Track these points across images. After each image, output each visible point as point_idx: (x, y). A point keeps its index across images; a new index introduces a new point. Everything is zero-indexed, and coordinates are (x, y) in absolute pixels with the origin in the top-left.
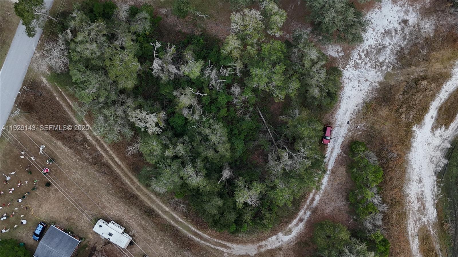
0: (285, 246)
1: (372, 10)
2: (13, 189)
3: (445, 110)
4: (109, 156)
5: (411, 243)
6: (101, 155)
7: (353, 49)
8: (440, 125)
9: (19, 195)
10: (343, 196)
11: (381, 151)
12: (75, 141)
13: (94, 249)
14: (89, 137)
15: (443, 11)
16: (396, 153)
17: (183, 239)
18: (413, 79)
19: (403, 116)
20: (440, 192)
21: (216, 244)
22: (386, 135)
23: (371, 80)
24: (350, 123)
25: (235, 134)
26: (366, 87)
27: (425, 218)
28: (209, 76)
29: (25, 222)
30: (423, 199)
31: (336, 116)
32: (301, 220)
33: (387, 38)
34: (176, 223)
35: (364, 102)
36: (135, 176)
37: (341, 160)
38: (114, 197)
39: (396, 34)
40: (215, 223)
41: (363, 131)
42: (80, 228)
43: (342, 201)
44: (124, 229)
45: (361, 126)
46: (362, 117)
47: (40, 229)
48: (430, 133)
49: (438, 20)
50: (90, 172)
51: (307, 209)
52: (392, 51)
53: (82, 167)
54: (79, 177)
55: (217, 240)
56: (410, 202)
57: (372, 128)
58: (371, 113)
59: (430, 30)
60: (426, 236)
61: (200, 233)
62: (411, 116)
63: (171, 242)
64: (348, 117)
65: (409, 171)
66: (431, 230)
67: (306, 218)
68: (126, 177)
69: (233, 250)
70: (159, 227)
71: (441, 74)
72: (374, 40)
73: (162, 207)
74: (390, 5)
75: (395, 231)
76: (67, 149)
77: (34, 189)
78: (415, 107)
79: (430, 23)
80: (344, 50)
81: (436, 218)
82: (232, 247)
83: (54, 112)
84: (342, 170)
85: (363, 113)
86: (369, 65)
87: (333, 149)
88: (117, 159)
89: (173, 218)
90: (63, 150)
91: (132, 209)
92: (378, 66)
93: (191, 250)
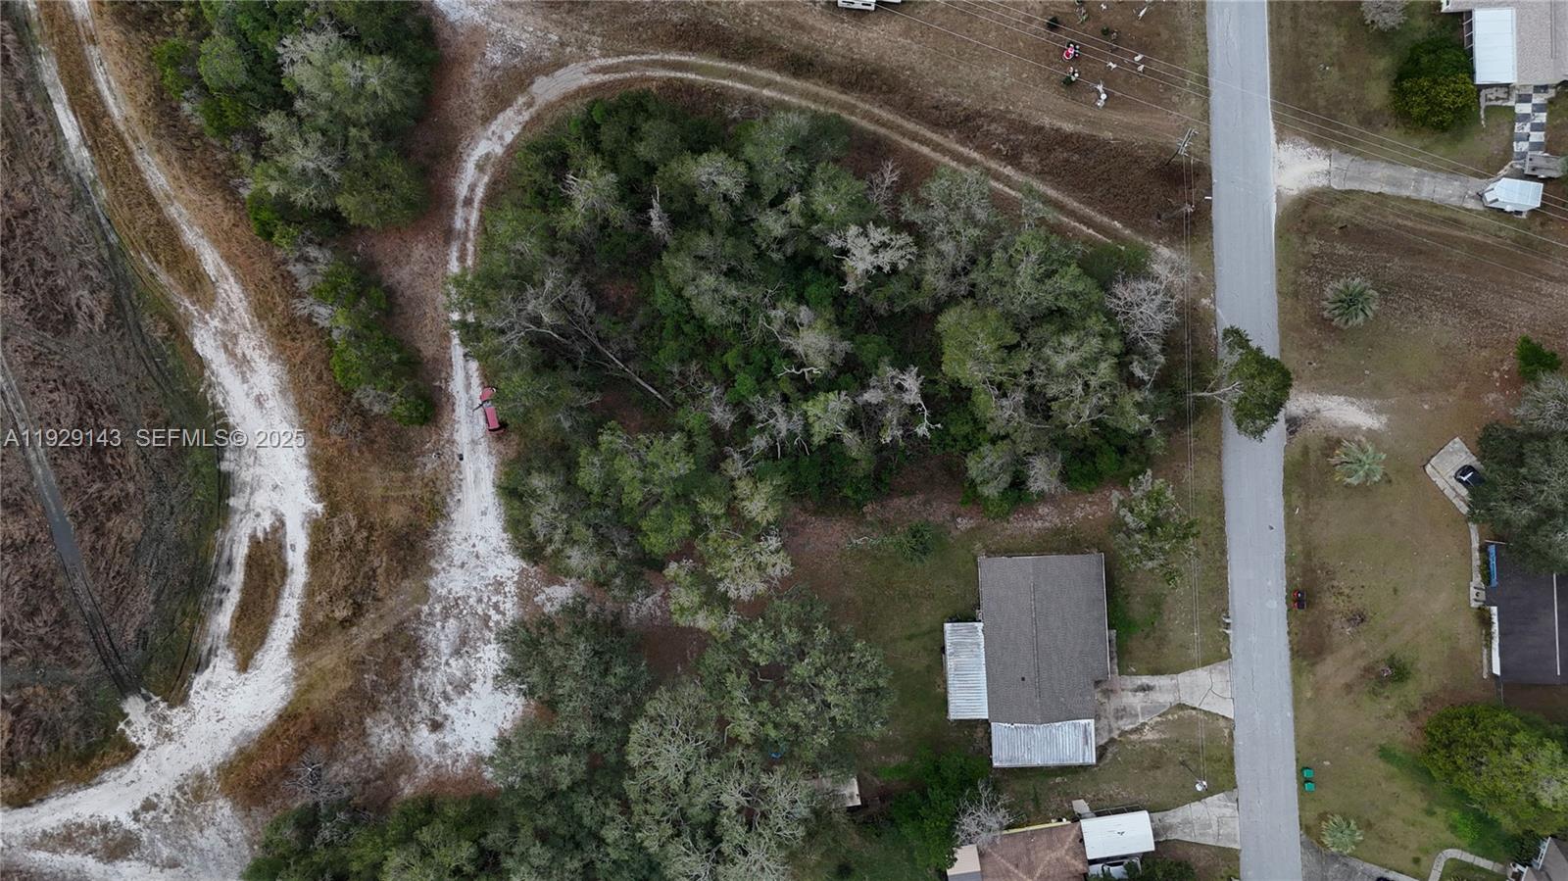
0: (479, 130)
1: (518, 722)
3: (272, 575)
4: (945, 151)
5: (219, 260)
6: (963, 144)
7: (521, 619)
8: (269, 537)
10: (402, 295)
11: (366, 425)
12: (1037, 148)
14: (1008, 171)
15: (367, 782)
16: (334, 438)
17: (702, 42)
18: (368, 611)
19: (353, 523)
20: (209, 397)
21: (627, 66)
22: (370, 466)
23: (453, 570)
24: (457, 459)
25: (687, 322)
26: (458, 551)
27: (216, 328)
28: (790, 416)
30: (236, 366)
31: (494, 461)
32: (468, 202)
33: (459, 674)
34: (735, 71)
35: (447, 517)
36: (869, 132)
37: (440, 371)
38: (895, 63)
39: (444, 692)
40: (639, 104)
41: (423, 454)
43: (399, 283)
45: (431, 463)
46: (439, 483)
48: (284, 512)
49: (370, 759)
50: (973, 95)
51: (466, 233)
52: (437, 651)
53: (994, 99)
54: (992, 73)
55: (628, 75)
56: (261, 347)
57: (406, 469)
58: (422, 499)
59: (377, 730)
60: (196, 290)
61: (672, 74)
62: (337, 530)
63: (726, 25)
64: (468, 469)
65: (291, 412)
66: (191, 308)
67: (460, 212)
68: (888, 120)
69: (586, 70)
70: (765, 45)
71: (314, 647)
72: (485, 658)
73: (780, 90)
74: (482, 748)
75: (264, 270)
76: (1046, 121)
78: (337, 553)
79: (382, 746)
80: (539, 608)
81: (192, 337)
82: (590, 77)
83: (1112, 190)
84: (428, 351)
85: (439, 493)
86: (472, 601)
87: (468, 386)
88: (925, 150)
89: (744, 78)
90: (1054, 114)
91: (843, 57)
92: (452, 607)
93: (675, 26)
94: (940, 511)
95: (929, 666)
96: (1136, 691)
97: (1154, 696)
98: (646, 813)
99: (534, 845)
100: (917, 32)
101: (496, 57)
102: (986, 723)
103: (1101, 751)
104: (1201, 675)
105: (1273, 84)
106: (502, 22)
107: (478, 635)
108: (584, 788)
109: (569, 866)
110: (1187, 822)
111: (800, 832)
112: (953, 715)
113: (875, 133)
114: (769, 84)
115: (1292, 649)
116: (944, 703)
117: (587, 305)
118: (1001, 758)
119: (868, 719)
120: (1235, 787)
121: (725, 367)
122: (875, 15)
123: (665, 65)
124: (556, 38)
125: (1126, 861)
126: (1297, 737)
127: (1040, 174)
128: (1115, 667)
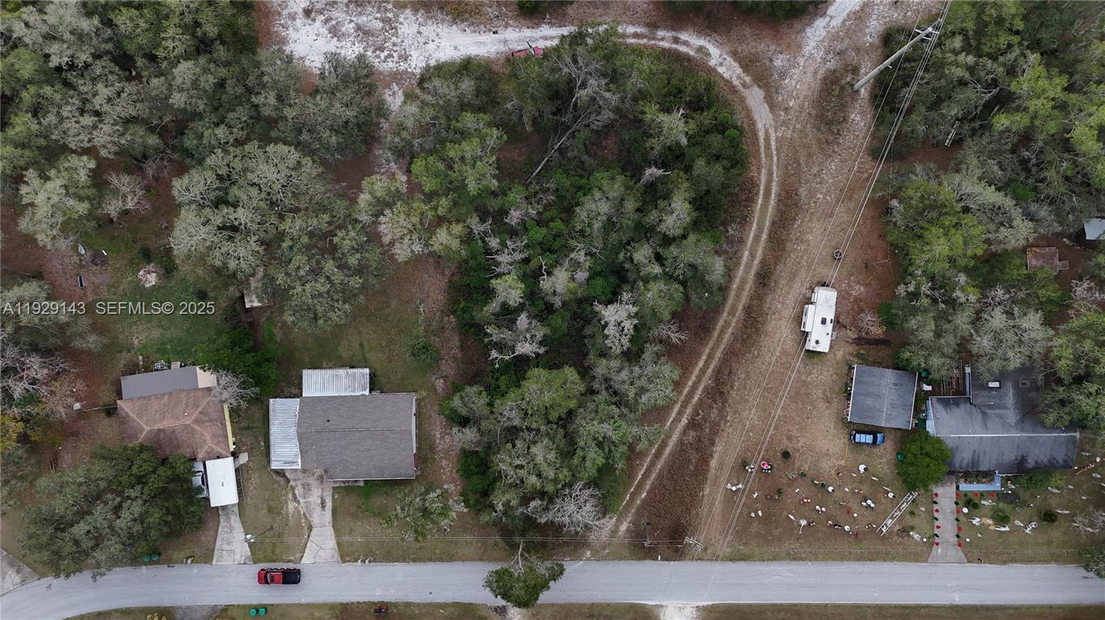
0: (727, 49)
1: (309, 70)
2: (817, 507)
4: (699, 378)
6: (704, 391)
7: (380, 73)
9: (823, 495)
12: (700, 441)
13: (859, 341)
14: (684, 421)
17: (783, 209)
21: (769, 156)
23: (416, 26)
24: (494, 30)
26: (430, 30)
28: (511, 264)
29: (862, 468)
31: (492, 56)
32: (676, 40)
33: (343, 29)
34: (762, 232)
35: (454, 22)
36: (715, 325)
37: (556, 18)
38: (763, 344)
39: (331, 19)
40: (737, 163)
41: (499, 5)
42: (835, 377)
44: (806, 306)
45: (492, 11)
46: (478, 17)
47: (863, 436)
50: (738, 398)
51: (654, 39)
52: (360, 14)
53: (735, 413)
54: (753, 411)
61: (762, 188)
63: (796, 226)
64: (486, 37)
67: (669, 34)
68: (723, 339)
69: (768, 126)
70: (780, 253)
72: (354, 48)
73: (747, 263)
74: (292, 45)
76: (718, 448)
77: (803, 475)
80: (388, 86)
82: (763, 129)
83: (668, 492)
84: (572, 10)
85: (471, 16)
86: (394, 39)
87: (545, 38)
88: (701, 364)
89: (757, 238)
90: (723, 454)
91: (769, 308)
92: (390, 25)
93: (796, 190)
94: (448, 368)
95: (341, 357)
96: (322, 498)
97: (319, 509)
98: (235, 156)
99: (215, 78)
100: (784, 360)
101: (778, 62)
102: (299, 395)
103: (280, 473)
104: (331, 543)
105: (738, 605)
106: (804, 66)
107: (370, 43)
108: (254, 114)
109: (200, 102)
110: (231, 529)
111: (218, 263)
112: (305, 372)
113: (714, 329)
114: (752, 255)
115: (347, 604)
116: (315, 366)
117: (597, 123)
118: (276, 405)
119: (297, 311)
120: (255, 563)
121: (552, 220)
122: (798, 331)
123: (769, 182)
124: (791, 105)
125: (205, 487)
126: (288, 605)
127: (681, 442)
128: (338, 485)
